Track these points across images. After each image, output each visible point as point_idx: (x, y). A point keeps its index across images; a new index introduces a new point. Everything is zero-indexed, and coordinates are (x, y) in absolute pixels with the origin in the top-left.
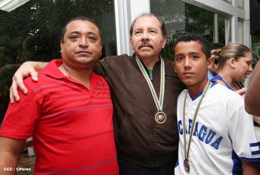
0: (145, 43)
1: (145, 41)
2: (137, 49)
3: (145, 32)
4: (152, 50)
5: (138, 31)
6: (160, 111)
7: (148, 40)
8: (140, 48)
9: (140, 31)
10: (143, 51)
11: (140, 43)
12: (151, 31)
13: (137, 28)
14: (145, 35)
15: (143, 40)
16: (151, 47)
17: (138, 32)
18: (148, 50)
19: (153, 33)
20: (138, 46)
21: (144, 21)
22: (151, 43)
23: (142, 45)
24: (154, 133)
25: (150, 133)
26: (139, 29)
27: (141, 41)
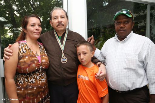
0: (60, 24)
7: (61, 22)
8: (57, 26)
9: (56, 18)
10: (59, 27)
11: (57, 24)
12: (62, 17)
14: (60, 19)
16: (63, 25)
18: (62, 27)
19: (63, 18)
21: (58, 12)
22: (63, 23)
23: (58, 25)
24: (62, 69)
25: (60, 69)
26: (56, 17)
27: (58, 23)
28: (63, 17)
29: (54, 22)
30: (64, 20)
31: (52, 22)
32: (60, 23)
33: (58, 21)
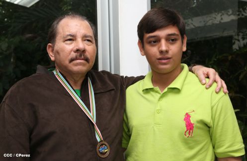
1: (81, 52)
2: (67, 62)
3: (79, 40)
4: (88, 65)
5: (69, 37)
7: (84, 51)
8: (72, 60)
9: (72, 38)
11: (73, 55)
13: (68, 33)
14: (81, 44)
15: (78, 51)
16: (87, 60)
17: (70, 40)
20: (70, 57)
22: (88, 55)
23: (76, 57)
26: (70, 35)
27: (75, 52)
28: (88, 40)
29: (63, 50)
30: (89, 48)
33: (75, 49)
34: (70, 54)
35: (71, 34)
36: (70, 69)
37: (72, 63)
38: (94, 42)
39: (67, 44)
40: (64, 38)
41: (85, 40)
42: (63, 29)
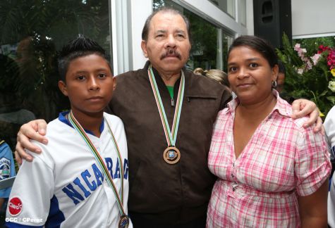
2: (158, 59)
3: (170, 35)
4: (180, 61)
5: (161, 33)
6: (171, 146)
7: (175, 47)
8: (163, 57)
9: (163, 35)
10: (168, 62)
11: (164, 51)
12: (178, 34)
13: (159, 29)
14: (171, 40)
15: (168, 47)
16: (178, 56)
17: (160, 36)
19: (181, 38)
20: (161, 54)
22: (178, 51)
23: (167, 54)
24: (182, 180)
25: (176, 180)
26: (161, 31)
27: (166, 49)
28: (180, 36)
29: (154, 47)
31: (148, 45)
32: (170, 49)
33: (165, 45)
34: (161, 50)
35: (162, 29)
36: (162, 67)
37: (163, 60)
38: (187, 36)
39: (158, 40)
40: (155, 34)
41: (176, 36)
42: (154, 25)
